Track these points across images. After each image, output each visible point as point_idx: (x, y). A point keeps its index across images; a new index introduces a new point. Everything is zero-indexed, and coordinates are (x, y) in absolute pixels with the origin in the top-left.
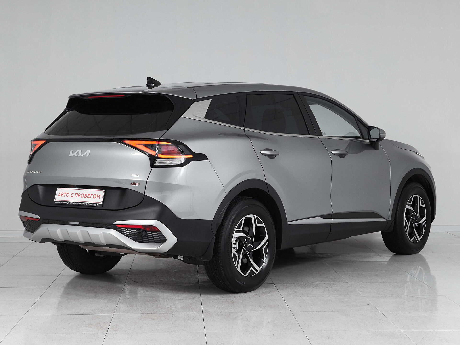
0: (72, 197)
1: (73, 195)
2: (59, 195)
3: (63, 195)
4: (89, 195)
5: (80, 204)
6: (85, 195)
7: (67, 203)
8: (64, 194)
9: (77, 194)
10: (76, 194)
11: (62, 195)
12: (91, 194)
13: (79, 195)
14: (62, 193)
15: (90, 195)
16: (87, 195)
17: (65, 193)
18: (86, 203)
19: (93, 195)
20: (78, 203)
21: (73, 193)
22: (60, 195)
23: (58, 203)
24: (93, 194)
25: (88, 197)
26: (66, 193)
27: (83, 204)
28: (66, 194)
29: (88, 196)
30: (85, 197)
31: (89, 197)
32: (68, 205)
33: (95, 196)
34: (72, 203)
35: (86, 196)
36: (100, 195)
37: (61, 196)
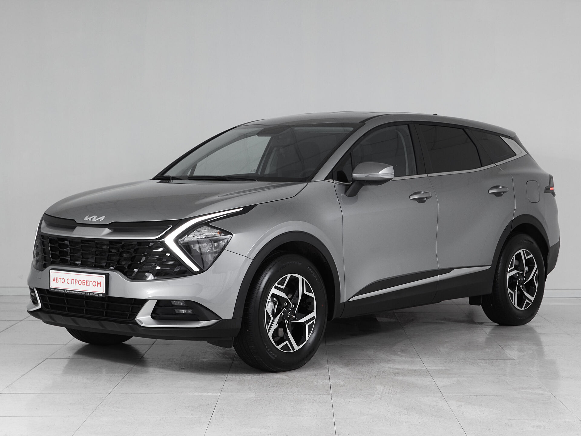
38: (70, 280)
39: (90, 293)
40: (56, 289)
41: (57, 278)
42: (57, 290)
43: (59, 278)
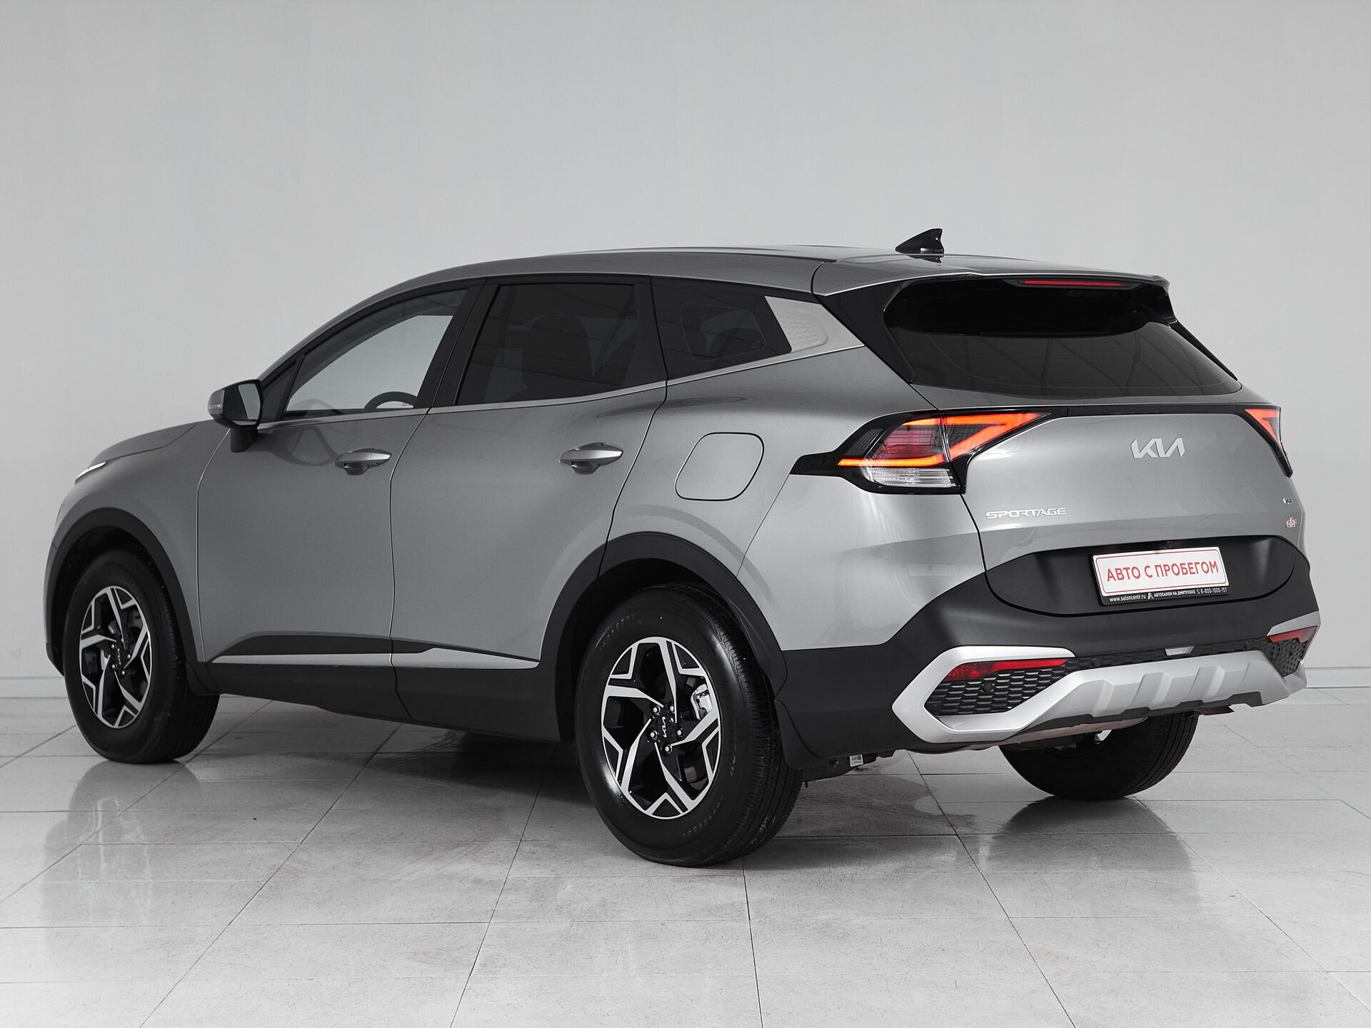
0: (1151, 576)
1: (1151, 571)
2: (1110, 576)
3: (1121, 573)
4: (1191, 566)
5: (1183, 593)
6: (1182, 568)
7: (1147, 597)
8: (1124, 572)
9: (1160, 566)
10: (1156, 566)
11: (1119, 574)
12: (1196, 563)
13: (1166, 571)
14: (1116, 570)
15: (1193, 566)
16: (1186, 566)
17: (1127, 569)
18: (1196, 589)
19: (1201, 563)
20: (1177, 591)
21: (1149, 567)
22: (1113, 577)
23: (1118, 599)
24: (1199, 563)
25: (1191, 573)
26: (1129, 568)
27: (1191, 592)
28: (1130, 571)
29: (1190, 568)
30: (1184, 574)
31: (1192, 571)
32: (1151, 601)
33: (1205, 567)
34: (1162, 595)
35: (1185, 568)
36: (1215, 562)
37: (1119, 579)
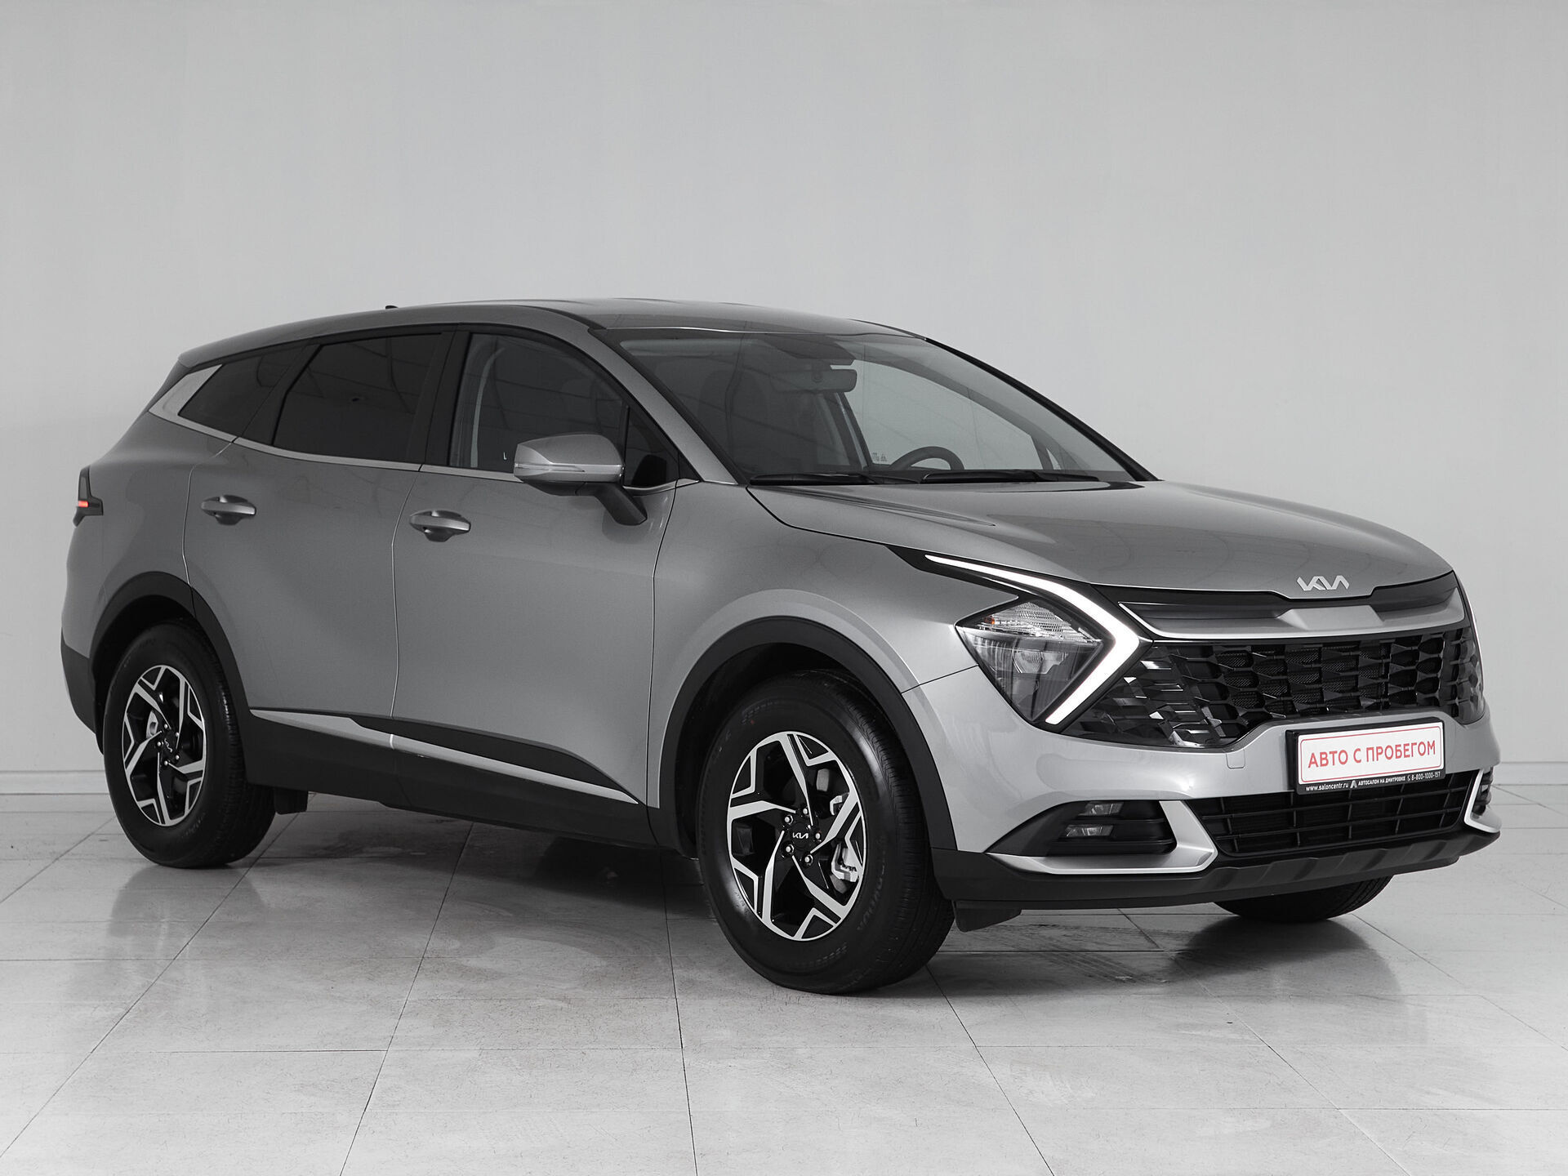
38: (1364, 751)
39: (1415, 774)
40: (1322, 784)
41: (1321, 754)
42: (1327, 787)
43: (1328, 753)
